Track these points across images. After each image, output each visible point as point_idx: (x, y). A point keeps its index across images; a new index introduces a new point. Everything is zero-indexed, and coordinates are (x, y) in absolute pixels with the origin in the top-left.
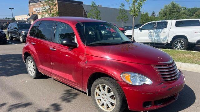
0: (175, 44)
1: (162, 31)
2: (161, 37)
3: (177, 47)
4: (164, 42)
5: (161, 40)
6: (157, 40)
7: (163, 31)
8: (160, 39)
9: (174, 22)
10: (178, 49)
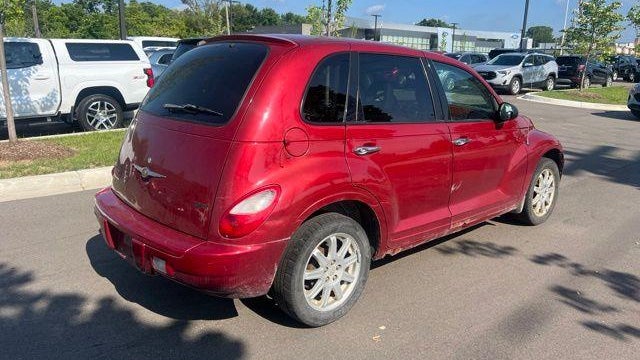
0: (88, 114)
1: (29, 75)
2: (30, 96)
3: (97, 121)
4: (46, 113)
5: (38, 107)
6: (20, 106)
7: (34, 76)
8: (29, 102)
9: (60, 44)
10: (102, 127)
